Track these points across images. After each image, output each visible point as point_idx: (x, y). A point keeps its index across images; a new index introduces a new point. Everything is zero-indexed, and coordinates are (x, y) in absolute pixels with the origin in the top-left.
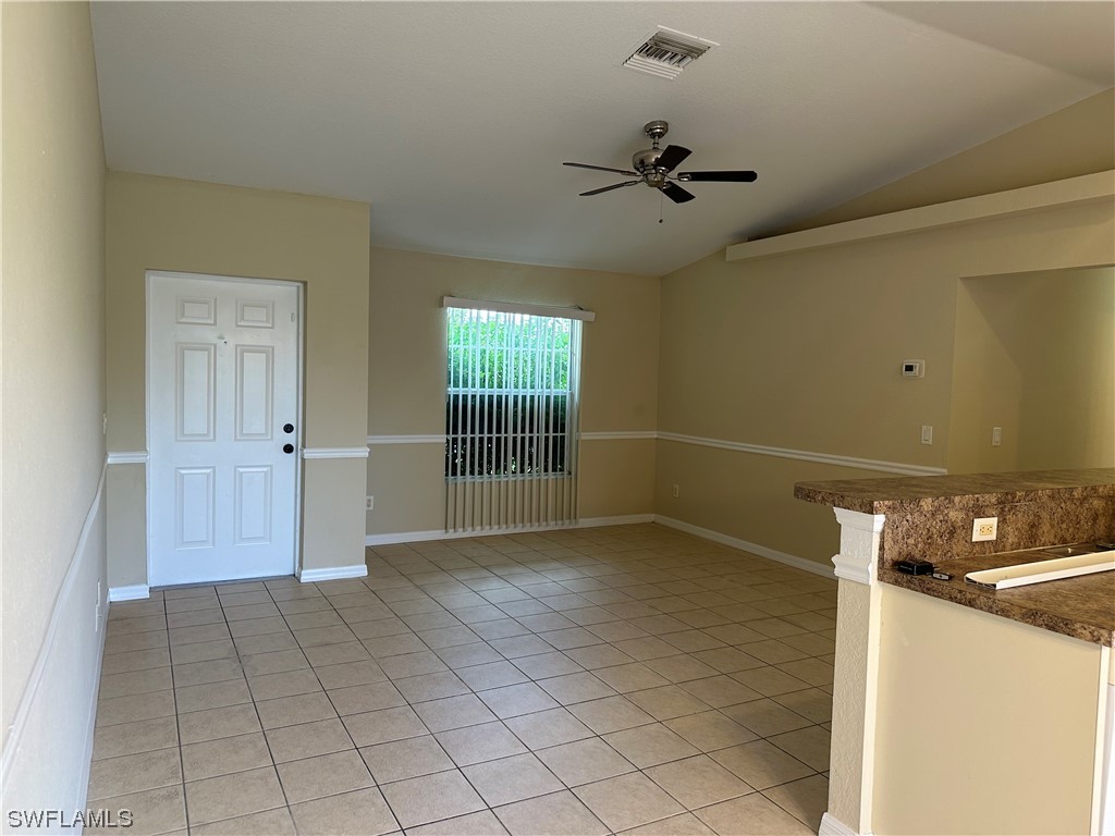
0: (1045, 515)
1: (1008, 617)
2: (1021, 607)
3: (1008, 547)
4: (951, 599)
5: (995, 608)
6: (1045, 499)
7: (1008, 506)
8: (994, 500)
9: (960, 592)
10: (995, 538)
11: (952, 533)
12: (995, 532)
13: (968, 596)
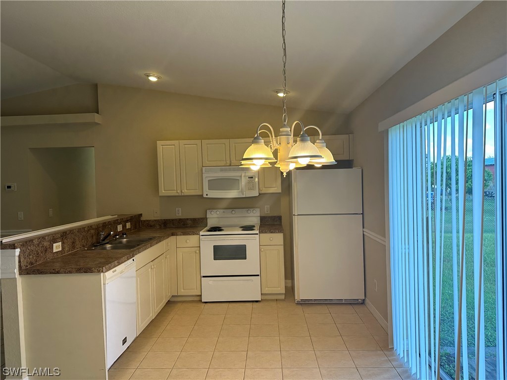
0: (77, 238)
1: (71, 273)
2: (75, 268)
3: (66, 252)
4: (51, 273)
5: (67, 271)
6: (76, 232)
7: (64, 237)
8: (59, 236)
9: (54, 269)
10: (61, 249)
11: (46, 251)
12: (61, 247)
13: (57, 270)
